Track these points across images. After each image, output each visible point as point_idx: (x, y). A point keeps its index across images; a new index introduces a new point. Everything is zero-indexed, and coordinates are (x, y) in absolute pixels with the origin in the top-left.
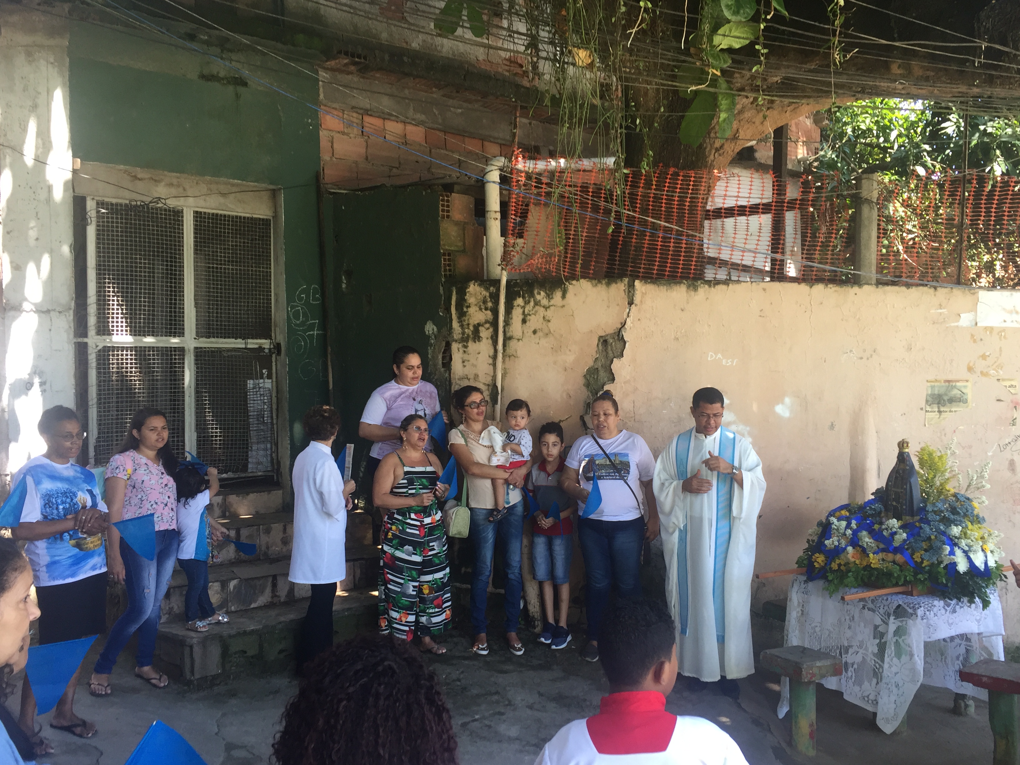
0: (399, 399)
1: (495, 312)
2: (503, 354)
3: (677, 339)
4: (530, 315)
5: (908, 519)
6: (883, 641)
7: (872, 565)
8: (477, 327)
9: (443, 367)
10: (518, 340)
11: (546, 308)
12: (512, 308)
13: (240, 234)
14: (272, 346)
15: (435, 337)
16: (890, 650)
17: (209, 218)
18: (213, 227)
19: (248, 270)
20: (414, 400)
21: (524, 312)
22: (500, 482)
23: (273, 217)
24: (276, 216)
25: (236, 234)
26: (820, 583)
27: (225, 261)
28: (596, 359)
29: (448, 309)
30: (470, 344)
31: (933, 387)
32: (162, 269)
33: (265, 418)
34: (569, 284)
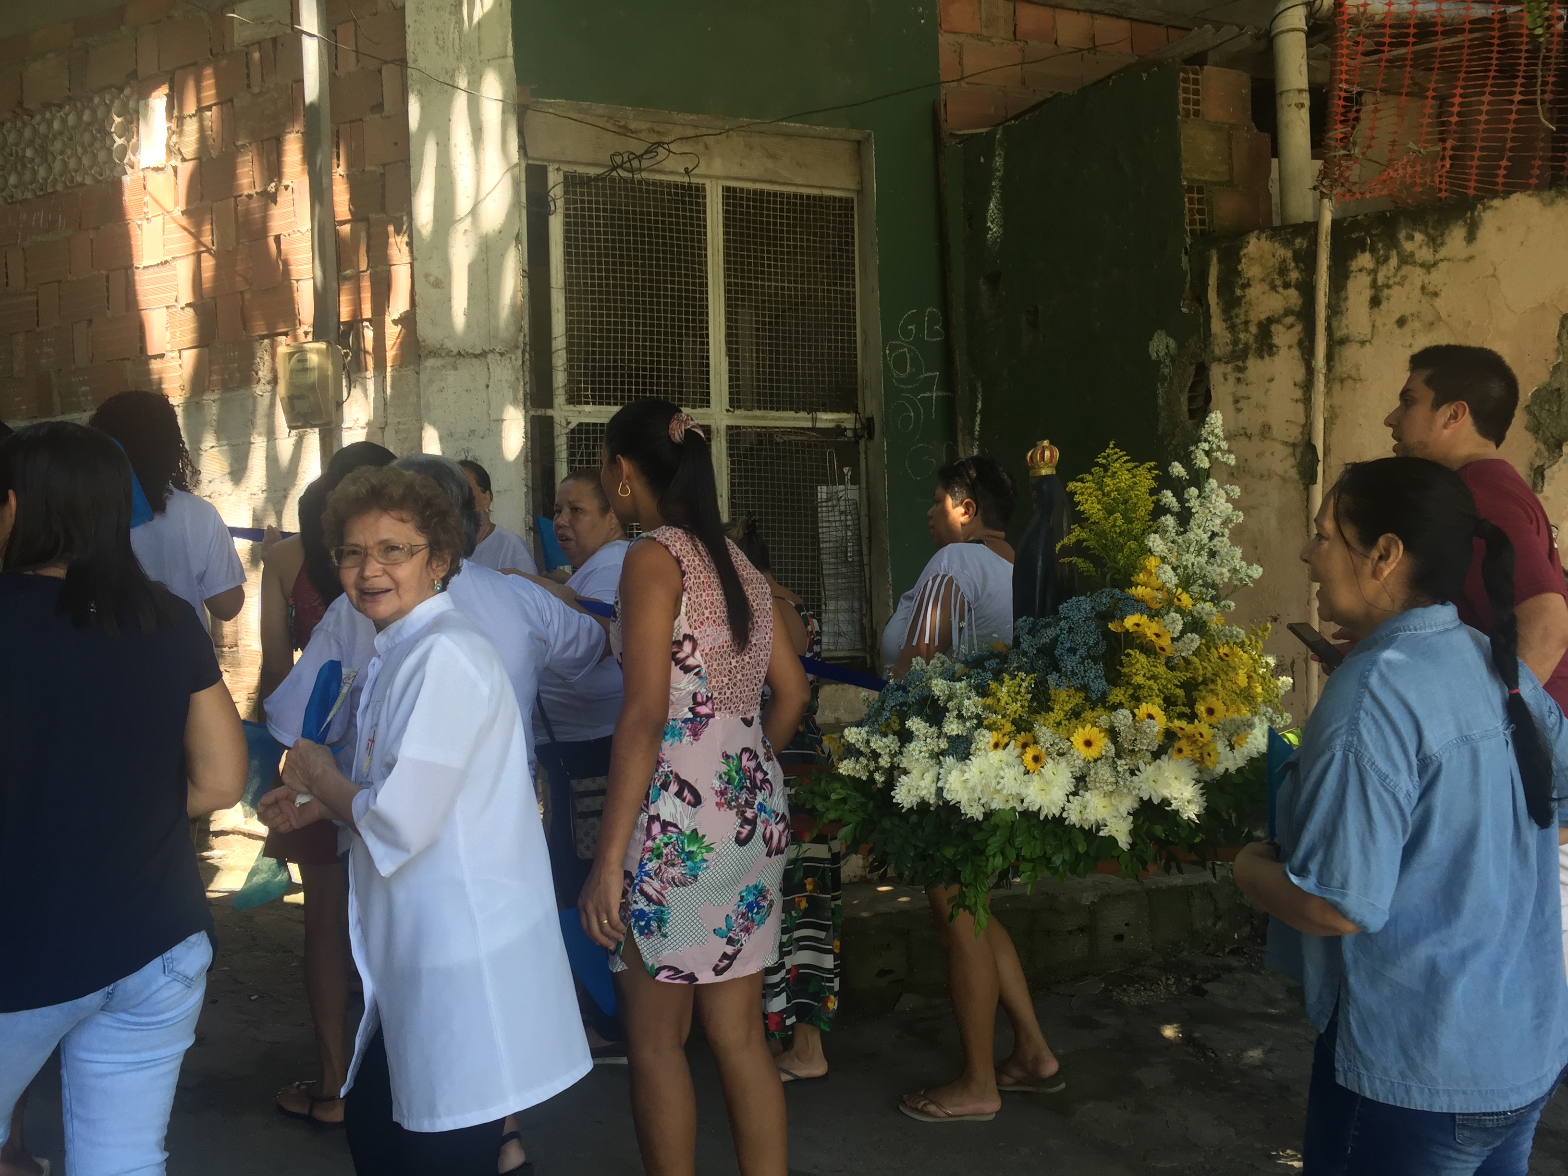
1: (1308, 290)
2: (1326, 376)
4: (1388, 287)
8: (1266, 326)
9: (1191, 418)
12: (1347, 278)
13: (801, 226)
14: (858, 426)
15: (1173, 361)
17: (748, 199)
18: (755, 215)
19: (816, 290)
21: (1374, 281)
23: (858, 192)
24: (862, 191)
25: (795, 226)
28: (1557, 368)
29: (1201, 298)
30: (1252, 362)
32: (673, 289)
33: (849, 554)
34: (1485, 209)
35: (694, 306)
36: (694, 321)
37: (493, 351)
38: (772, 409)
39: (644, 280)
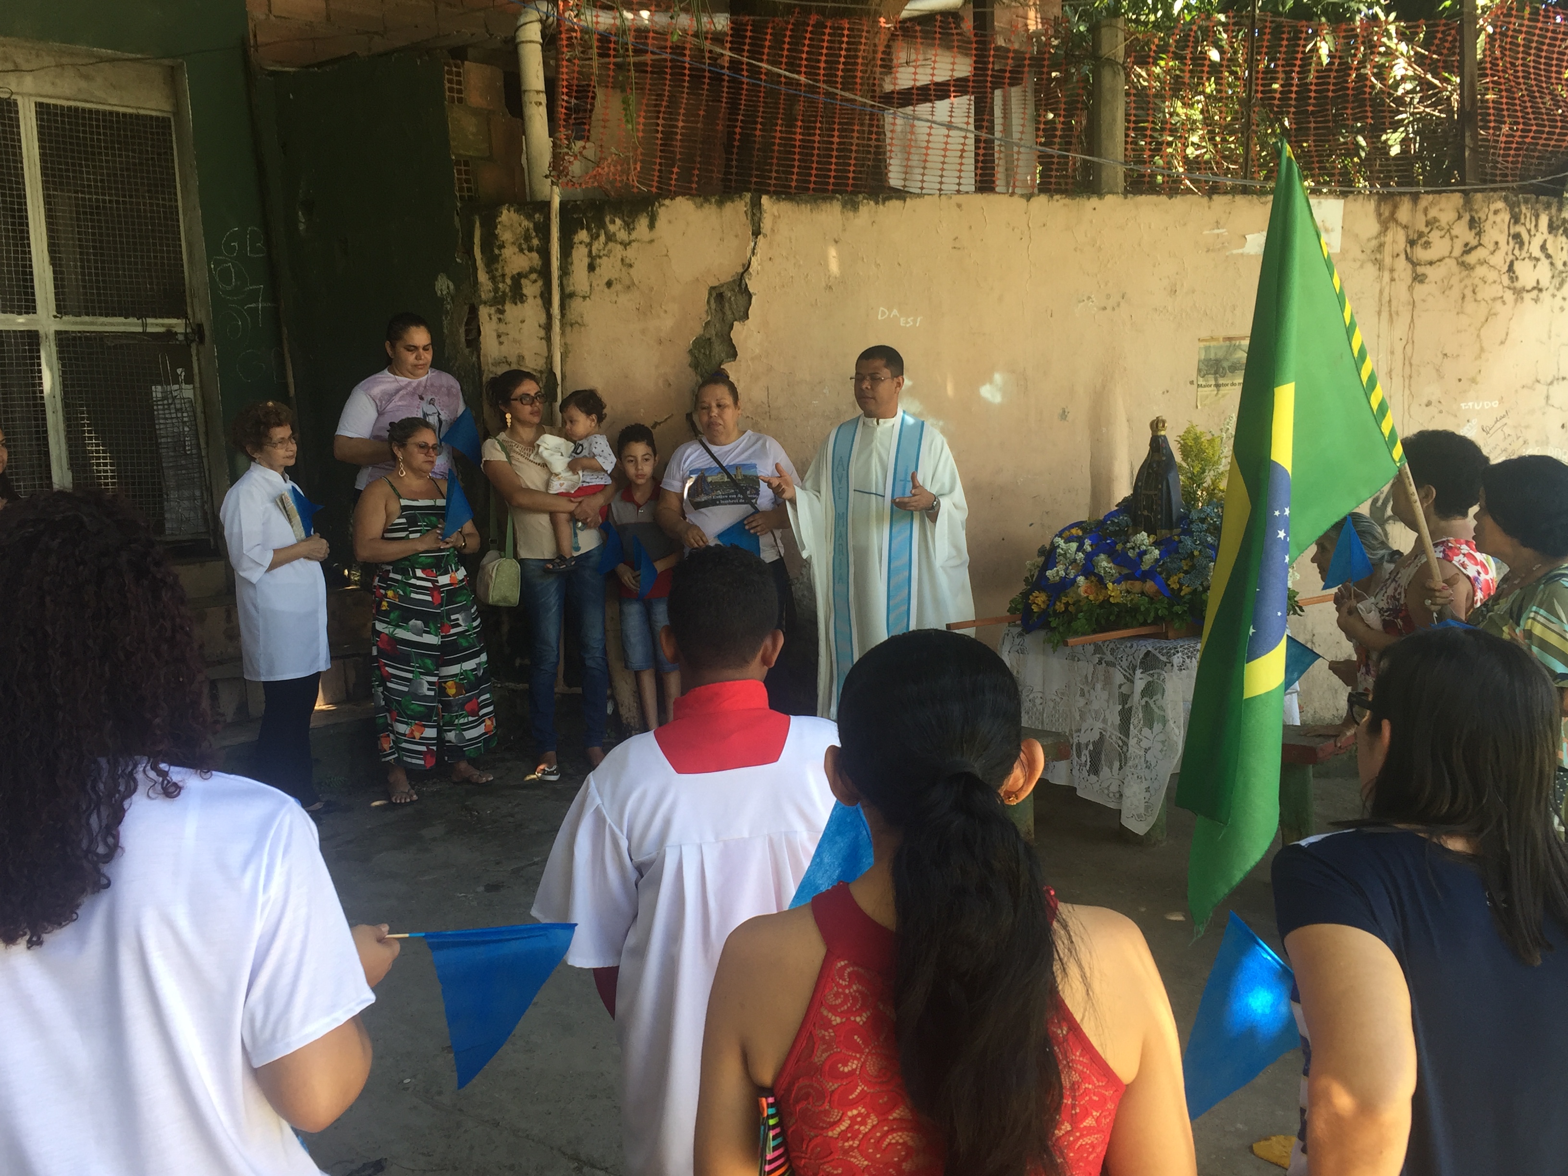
0: (397, 398)
1: (545, 254)
2: (561, 321)
3: (830, 287)
4: (600, 257)
5: (1164, 533)
6: (1126, 706)
7: (1111, 600)
8: (517, 279)
10: (584, 298)
11: (625, 245)
12: (573, 248)
13: (119, 143)
14: (189, 330)
15: (452, 298)
16: (1137, 718)
17: (62, 115)
18: (71, 130)
19: (138, 204)
20: (421, 398)
21: (590, 252)
22: (563, 518)
23: (174, 114)
24: (177, 111)
25: (112, 142)
26: (1042, 634)
27: (96, 187)
28: (707, 323)
29: (470, 252)
30: (508, 307)
31: (1207, 349)
33: (187, 448)
34: (660, 206)
35: (13, 217)
36: (14, 231)
38: (101, 315)
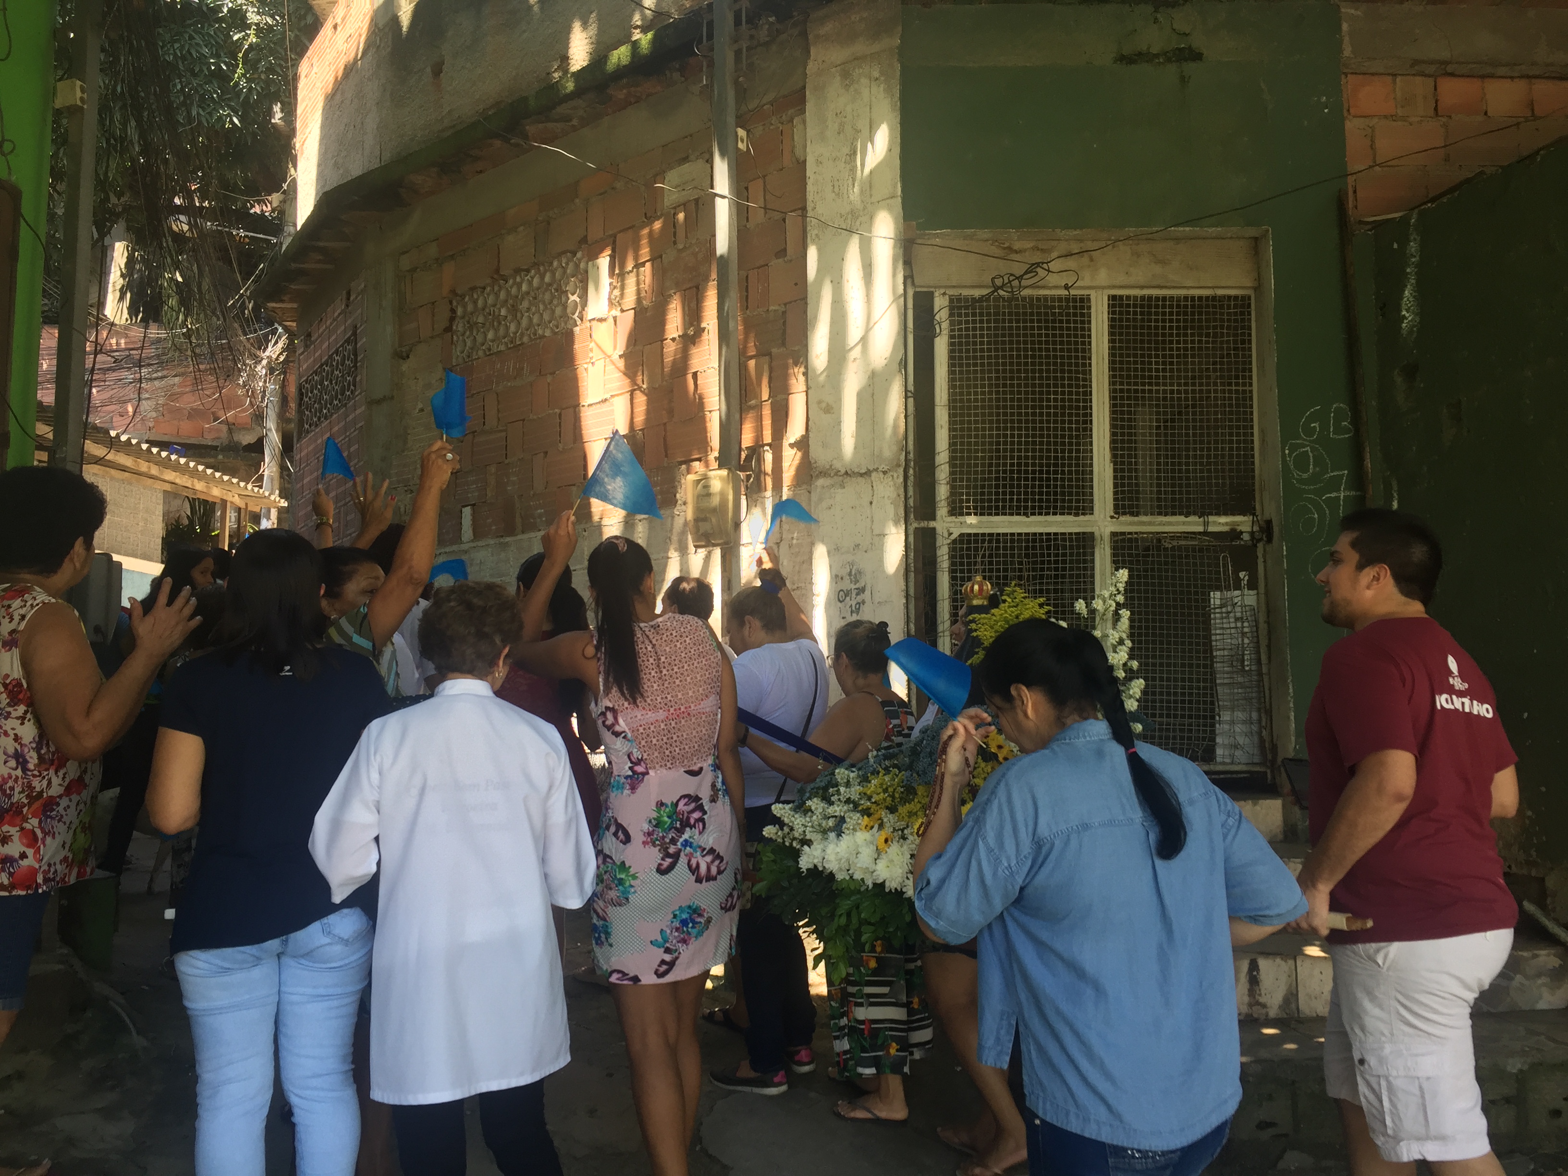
13: (1192, 328)
14: (1256, 528)
17: (1135, 306)
18: (1143, 320)
19: (1209, 392)
23: (1256, 289)
25: (1185, 328)
32: (1056, 400)
33: (1246, 663)
35: (1077, 415)
36: (1077, 429)
37: (876, 470)
38: (1160, 514)
39: (1027, 393)
